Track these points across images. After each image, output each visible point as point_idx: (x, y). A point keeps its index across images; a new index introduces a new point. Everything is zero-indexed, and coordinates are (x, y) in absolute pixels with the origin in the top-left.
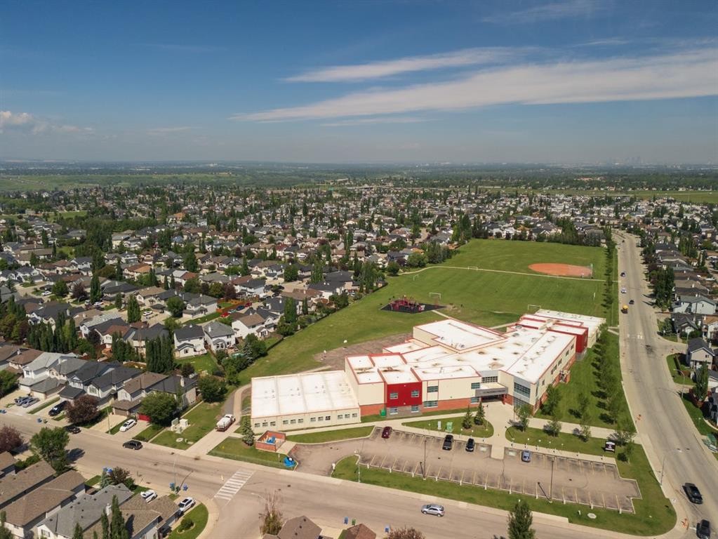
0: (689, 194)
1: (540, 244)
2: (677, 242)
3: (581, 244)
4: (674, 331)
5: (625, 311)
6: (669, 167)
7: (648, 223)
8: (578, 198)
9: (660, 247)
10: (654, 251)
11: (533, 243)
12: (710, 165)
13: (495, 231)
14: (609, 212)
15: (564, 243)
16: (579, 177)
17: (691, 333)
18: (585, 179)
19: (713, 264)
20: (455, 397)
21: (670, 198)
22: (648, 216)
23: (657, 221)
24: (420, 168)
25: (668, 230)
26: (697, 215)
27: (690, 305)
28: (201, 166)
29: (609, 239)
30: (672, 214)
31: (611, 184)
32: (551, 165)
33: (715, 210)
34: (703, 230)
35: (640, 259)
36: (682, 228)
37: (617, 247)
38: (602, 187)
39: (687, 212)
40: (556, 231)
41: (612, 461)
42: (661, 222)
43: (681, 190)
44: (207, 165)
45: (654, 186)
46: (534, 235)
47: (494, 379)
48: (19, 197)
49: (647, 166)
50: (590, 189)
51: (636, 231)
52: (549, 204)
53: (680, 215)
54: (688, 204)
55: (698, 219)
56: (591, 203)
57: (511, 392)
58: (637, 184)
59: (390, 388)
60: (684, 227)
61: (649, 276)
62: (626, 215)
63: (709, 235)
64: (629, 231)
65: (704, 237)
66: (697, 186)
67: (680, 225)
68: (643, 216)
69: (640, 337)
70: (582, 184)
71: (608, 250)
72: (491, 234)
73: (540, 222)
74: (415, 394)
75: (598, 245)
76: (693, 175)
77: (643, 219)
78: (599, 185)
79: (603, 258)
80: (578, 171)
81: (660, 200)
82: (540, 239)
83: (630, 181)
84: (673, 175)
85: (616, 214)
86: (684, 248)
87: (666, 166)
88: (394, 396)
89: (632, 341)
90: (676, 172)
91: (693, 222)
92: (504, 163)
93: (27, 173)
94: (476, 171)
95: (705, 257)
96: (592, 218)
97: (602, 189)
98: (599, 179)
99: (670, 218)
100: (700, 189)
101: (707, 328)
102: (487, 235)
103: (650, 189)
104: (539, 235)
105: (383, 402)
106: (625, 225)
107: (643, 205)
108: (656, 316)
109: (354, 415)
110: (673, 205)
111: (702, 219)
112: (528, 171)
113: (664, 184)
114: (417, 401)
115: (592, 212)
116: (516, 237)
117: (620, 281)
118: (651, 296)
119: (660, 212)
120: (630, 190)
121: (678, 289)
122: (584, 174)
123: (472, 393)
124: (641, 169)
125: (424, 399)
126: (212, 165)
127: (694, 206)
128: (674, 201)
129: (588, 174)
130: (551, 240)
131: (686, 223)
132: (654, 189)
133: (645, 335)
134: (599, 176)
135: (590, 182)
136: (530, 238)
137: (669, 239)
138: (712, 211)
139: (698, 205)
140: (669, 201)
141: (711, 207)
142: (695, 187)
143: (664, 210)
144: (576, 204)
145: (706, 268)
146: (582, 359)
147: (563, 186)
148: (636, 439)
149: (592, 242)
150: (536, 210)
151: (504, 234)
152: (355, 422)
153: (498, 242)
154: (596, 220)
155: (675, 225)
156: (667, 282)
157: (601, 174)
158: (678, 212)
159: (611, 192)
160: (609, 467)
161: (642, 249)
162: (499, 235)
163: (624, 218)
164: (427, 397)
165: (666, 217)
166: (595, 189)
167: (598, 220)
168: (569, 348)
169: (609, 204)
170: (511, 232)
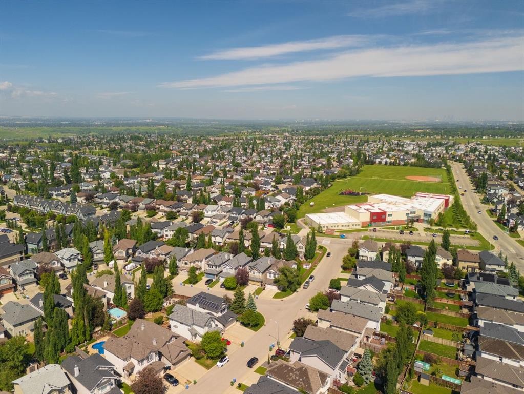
0: (490, 140)
1: (405, 168)
2: (486, 165)
3: (430, 167)
4: (488, 201)
5: (463, 195)
6: (474, 122)
7: (467, 156)
8: (419, 143)
9: (476, 167)
10: (473, 170)
11: (401, 167)
12: (502, 122)
13: (378, 160)
14: (442, 150)
15: (420, 167)
16: (414, 130)
17: (497, 201)
18: (419, 131)
19: (506, 176)
20: (399, 219)
21: (478, 142)
22: (466, 152)
23: (472, 155)
24: (299, 123)
25: (480, 160)
26: (496, 152)
27: (496, 191)
28: (140, 121)
29: (446, 165)
30: (480, 152)
31: (437, 134)
32: (391, 122)
33: (507, 149)
34: (500, 159)
35: (466, 174)
36: (488, 159)
37: (451, 168)
38: (432, 136)
39: (490, 150)
40: (413, 160)
41: (469, 236)
42: (474, 156)
43: (484, 138)
44: (145, 120)
45: (467, 135)
46: (402, 163)
47: (414, 213)
48: (43, 142)
49: (458, 122)
50: (423, 137)
51: (460, 160)
52: (402, 146)
53: (486, 152)
54: (490, 146)
55: (497, 154)
56: (429, 145)
57: (422, 217)
58: (454, 134)
59: (373, 214)
60: (489, 158)
61: (472, 181)
62: (452, 152)
63: (504, 162)
64: (456, 161)
65: (501, 163)
66: (495, 136)
67: (486, 157)
68: (463, 152)
69: (472, 204)
70: (418, 134)
71: (447, 170)
72: (375, 162)
73: (402, 156)
74: (383, 217)
75: (440, 167)
76: (491, 128)
77: (464, 154)
78: (429, 134)
79: (445, 174)
80: (411, 126)
81: (473, 144)
82: (405, 165)
83: (450, 132)
84: (478, 129)
85: (447, 151)
86: (490, 168)
87: (472, 122)
88: (375, 218)
89: (469, 206)
90: (479, 126)
91: (494, 156)
92: (357, 120)
93: (14, 125)
94: (340, 125)
95: (502, 173)
96: (432, 153)
97: (432, 137)
98: (428, 131)
99: (480, 153)
100: (497, 137)
101: (504, 199)
102: (373, 163)
103: (464, 137)
104: (404, 162)
105: (369, 221)
106: (453, 157)
107: (462, 146)
108: (479, 197)
109: (359, 225)
110: (481, 146)
111: (499, 154)
112: (376, 125)
113: (473, 134)
114: (384, 220)
115: (432, 150)
116: (391, 164)
117: (457, 183)
118: (475, 189)
119: (474, 150)
120: (451, 138)
121: (489, 185)
122: (416, 128)
123: (406, 218)
124: (455, 124)
125: (387, 220)
126: (148, 121)
127: (494, 147)
128: (481, 144)
129: (419, 127)
130: (412, 165)
131: (490, 156)
132: (467, 137)
133: (474, 203)
134: (427, 129)
135: (423, 133)
136: (399, 164)
137: (481, 164)
138: (505, 149)
139: (497, 146)
140: (478, 144)
141: (504, 147)
142: (493, 136)
143: (476, 149)
144: (419, 146)
145: (503, 178)
146: (447, 210)
147: (405, 135)
148: (478, 232)
149: (436, 166)
150: (395, 150)
151: (383, 162)
152: (360, 227)
153: (380, 166)
154: (434, 155)
155: (484, 157)
156: (484, 180)
157: (428, 127)
158: (484, 150)
159: (438, 139)
160: (468, 238)
161: (465, 169)
162: (380, 163)
163: (451, 154)
164: (388, 219)
165: (477, 153)
166: (428, 137)
167: (437, 155)
168: (441, 206)
169: (441, 146)
170: (388, 161)
